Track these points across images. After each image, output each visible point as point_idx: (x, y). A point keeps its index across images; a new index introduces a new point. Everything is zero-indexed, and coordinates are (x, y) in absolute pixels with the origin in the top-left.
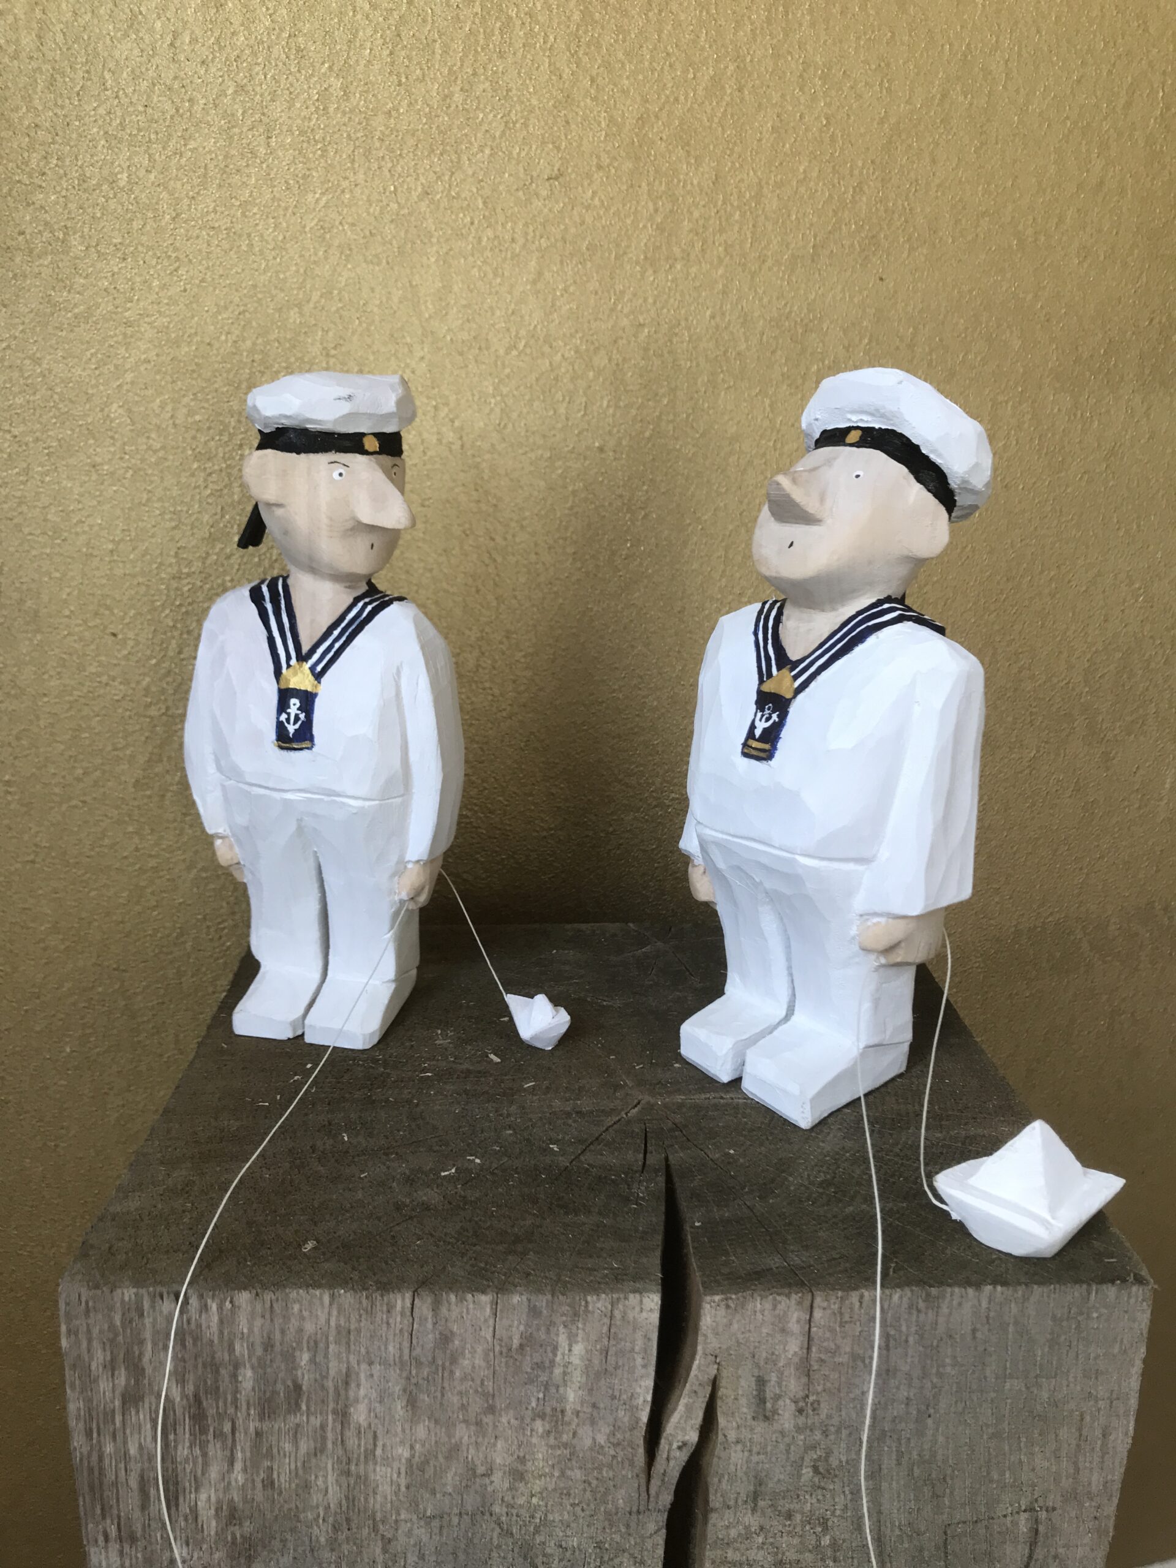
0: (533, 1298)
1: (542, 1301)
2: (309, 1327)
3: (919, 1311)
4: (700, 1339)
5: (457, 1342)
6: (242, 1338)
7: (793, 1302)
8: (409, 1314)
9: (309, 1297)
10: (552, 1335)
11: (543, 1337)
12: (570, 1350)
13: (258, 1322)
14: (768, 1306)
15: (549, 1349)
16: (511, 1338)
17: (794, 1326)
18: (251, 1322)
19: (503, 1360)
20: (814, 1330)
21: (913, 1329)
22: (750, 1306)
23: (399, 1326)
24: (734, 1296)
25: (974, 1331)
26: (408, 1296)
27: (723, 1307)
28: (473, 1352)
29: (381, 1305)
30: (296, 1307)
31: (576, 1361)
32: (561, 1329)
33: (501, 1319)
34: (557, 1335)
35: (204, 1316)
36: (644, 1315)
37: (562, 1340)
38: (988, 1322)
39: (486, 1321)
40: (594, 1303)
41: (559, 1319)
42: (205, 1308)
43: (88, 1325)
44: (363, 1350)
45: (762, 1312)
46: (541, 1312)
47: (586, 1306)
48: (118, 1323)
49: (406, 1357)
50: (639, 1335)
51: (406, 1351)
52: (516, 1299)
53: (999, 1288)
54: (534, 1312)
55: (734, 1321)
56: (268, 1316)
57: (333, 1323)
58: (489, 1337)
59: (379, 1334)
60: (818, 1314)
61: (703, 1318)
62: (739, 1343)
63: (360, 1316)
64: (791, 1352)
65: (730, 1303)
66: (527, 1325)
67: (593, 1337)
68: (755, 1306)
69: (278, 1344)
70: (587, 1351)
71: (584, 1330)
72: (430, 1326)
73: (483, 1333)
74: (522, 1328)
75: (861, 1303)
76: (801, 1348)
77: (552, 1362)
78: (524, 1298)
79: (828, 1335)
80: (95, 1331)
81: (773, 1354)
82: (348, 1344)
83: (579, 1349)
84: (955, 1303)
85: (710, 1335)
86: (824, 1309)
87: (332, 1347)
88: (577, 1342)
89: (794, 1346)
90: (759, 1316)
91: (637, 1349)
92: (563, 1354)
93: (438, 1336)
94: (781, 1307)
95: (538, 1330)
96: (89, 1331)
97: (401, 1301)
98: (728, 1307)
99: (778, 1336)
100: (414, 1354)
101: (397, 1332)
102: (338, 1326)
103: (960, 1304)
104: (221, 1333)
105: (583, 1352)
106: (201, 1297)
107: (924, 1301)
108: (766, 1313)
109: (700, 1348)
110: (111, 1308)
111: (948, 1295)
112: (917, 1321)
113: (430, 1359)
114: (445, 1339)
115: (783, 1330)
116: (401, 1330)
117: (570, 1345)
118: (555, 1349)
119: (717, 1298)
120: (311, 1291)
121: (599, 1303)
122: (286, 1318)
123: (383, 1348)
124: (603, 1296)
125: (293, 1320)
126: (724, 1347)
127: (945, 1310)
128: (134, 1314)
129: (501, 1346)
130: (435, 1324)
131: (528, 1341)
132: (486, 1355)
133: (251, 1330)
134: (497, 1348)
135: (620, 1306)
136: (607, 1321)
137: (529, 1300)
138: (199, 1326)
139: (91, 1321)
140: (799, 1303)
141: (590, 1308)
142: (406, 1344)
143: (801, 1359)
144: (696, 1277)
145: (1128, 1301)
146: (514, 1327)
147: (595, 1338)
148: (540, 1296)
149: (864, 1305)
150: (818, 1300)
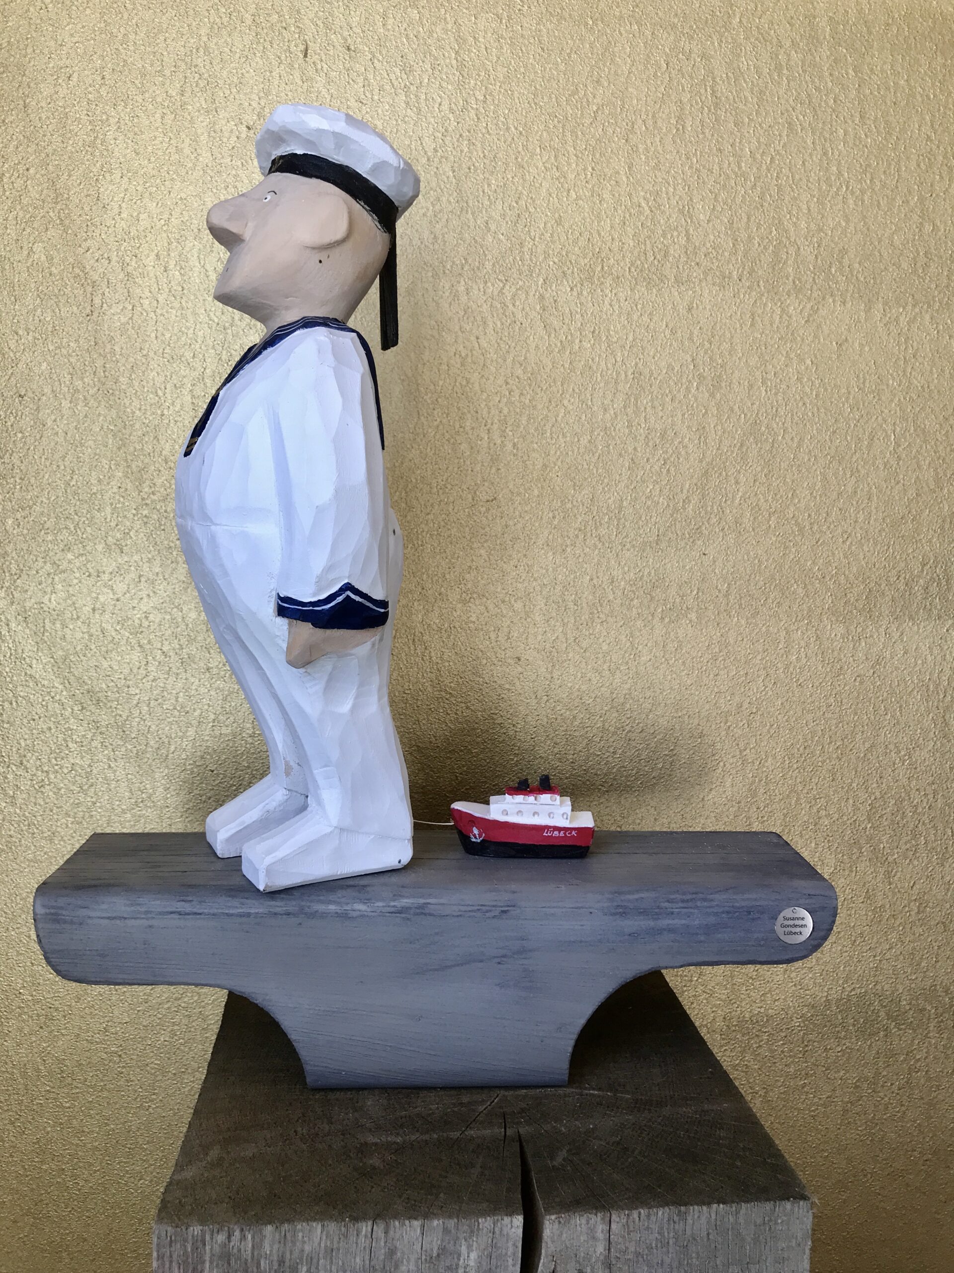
0: (446, 1221)
1: (451, 1223)
2: (307, 1248)
3: (674, 1222)
4: (543, 1245)
5: (399, 1254)
6: (266, 1258)
7: (599, 1218)
8: (370, 1236)
9: (308, 1227)
10: (457, 1246)
11: (452, 1248)
12: (468, 1257)
13: (276, 1246)
14: (584, 1221)
15: (455, 1256)
16: (432, 1250)
17: (600, 1235)
18: (271, 1246)
19: (427, 1265)
20: (612, 1237)
21: (672, 1235)
22: (572, 1222)
23: (363, 1245)
24: (563, 1216)
25: (708, 1234)
26: (370, 1223)
27: (557, 1223)
28: (408, 1261)
29: (353, 1231)
30: (300, 1234)
31: (472, 1263)
32: (463, 1242)
33: (426, 1237)
34: (461, 1246)
35: (243, 1243)
36: (513, 1230)
37: (464, 1249)
38: (716, 1229)
39: (417, 1239)
40: (484, 1223)
41: (461, 1236)
42: (243, 1238)
43: (170, 1252)
44: (340, 1263)
45: (580, 1225)
46: (451, 1231)
47: (478, 1226)
48: (189, 1250)
49: (367, 1266)
50: (510, 1244)
51: (367, 1262)
52: (435, 1222)
53: (721, 1206)
54: (446, 1231)
55: (564, 1232)
56: (282, 1242)
57: (323, 1245)
58: (419, 1251)
59: (350, 1251)
60: (614, 1226)
61: (545, 1231)
62: (567, 1247)
63: (340, 1239)
64: (599, 1252)
65: (561, 1220)
66: (442, 1240)
67: (482, 1247)
68: (576, 1222)
69: (287, 1261)
70: (478, 1257)
71: (477, 1242)
72: (382, 1244)
73: (415, 1247)
74: (439, 1242)
75: (639, 1217)
76: (605, 1250)
77: (457, 1265)
78: (441, 1222)
79: (621, 1240)
80: (175, 1256)
81: (588, 1254)
82: (331, 1258)
83: (473, 1255)
84: (696, 1217)
85: (549, 1243)
86: (618, 1222)
87: (322, 1261)
88: (472, 1251)
89: (601, 1248)
90: (579, 1228)
91: (509, 1253)
92: (464, 1260)
93: (387, 1250)
94: (592, 1222)
95: (449, 1243)
96: (171, 1256)
97: (365, 1227)
98: (560, 1222)
99: (590, 1243)
100: (372, 1263)
101: (362, 1248)
102: (326, 1246)
103: (699, 1217)
104: (253, 1254)
105: (476, 1257)
106: (242, 1230)
107: (677, 1216)
108: (583, 1226)
109: (543, 1251)
110: (185, 1240)
111: (691, 1211)
112: (674, 1229)
113: (382, 1266)
114: (392, 1252)
115: (594, 1238)
116: (364, 1248)
117: (468, 1253)
118: (459, 1255)
119: (553, 1217)
120: (310, 1223)
121: (486, 1223)
122: (294, 1243)
123: (353, 1260)
124: (489, 1218)
125: (298, 1244)
126: (558, 1250)
127: (690, 1221)
128: (200, 1244)
129: (426, 1256)
130: (386, 1242)
131: (443, 1250)
132: (417, 1262)
133: (271, 1251)
134: (424, 1257)
135: (499, 1224)
136: (491, 1235)
137: (444, 1223)
138: (239, 1250)
139: (173, 1249)
140: (603, 1219)
141: (481, 1227)
142: (367, 1257)
143: (605, 1256)
144: (540, 1203)
145: (798, 1211)
146: (434, 1241)
147: (483, 1247)
148: (451, 1220)
149: (642, 1219)
150: (614, 1217)
